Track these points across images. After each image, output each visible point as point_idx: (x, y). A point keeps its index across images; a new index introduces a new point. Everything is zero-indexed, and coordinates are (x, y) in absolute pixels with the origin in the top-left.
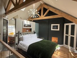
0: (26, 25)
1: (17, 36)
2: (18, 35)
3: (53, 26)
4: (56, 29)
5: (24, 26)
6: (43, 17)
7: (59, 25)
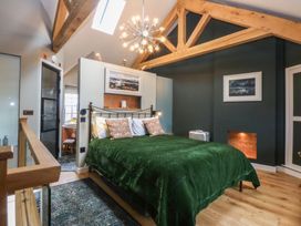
0: (119, 83)
1: (83, 120)
2: (86, 116)
3: (234, 84)
4: (244, 94)
5: (111, 84)
6: (184, 50)
7: (257, 76)
